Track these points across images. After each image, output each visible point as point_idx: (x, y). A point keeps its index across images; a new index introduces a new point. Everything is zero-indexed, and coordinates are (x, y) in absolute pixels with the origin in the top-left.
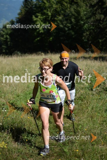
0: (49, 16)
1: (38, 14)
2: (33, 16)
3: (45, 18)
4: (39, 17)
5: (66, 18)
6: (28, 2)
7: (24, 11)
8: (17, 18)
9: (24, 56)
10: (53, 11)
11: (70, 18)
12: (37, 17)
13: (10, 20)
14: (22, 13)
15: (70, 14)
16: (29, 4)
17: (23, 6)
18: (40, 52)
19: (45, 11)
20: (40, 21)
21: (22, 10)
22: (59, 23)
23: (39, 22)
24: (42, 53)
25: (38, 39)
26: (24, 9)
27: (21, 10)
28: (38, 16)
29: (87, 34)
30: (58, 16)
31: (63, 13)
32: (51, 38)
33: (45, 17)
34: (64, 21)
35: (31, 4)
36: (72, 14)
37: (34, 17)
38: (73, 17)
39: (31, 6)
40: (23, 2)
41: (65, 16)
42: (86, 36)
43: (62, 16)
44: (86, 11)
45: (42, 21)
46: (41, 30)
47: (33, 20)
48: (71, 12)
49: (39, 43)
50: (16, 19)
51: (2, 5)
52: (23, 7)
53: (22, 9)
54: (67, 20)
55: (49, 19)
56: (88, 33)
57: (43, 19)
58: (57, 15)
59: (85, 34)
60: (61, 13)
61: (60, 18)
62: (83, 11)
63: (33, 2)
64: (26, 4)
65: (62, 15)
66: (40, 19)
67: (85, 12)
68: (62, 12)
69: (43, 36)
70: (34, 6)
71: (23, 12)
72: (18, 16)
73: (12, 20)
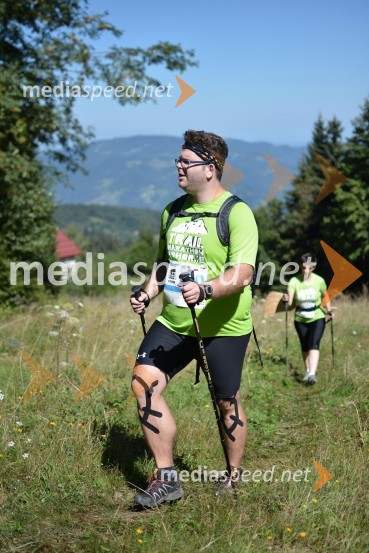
1: (353, 182)
4: (355, 190)
6: (324, 146)
7: (312, 172)
8: (289, 193)
12: (347, 189)
13: (270, 198)
14: (304, 177)
16: (328, 152)
17: (309, 157)
20: (358, 202)
21: (305, 168)
26: (310, 168)
27: (303, 171)
28: (352, 187)
35: (332, 152)
39: (332, 157)
40: (310, 148)
46: (360, 230)
51: (259, 159)
52: (308, 160)
53: (304, 165)
63: (339, 146)
64: (319, 151)
70: (342, 158)
71: (307, 174)
72: (291, 188)
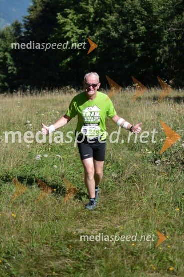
0: (90, 13)
2: (59, 14)
3: (82, 17)
5: (123, 18)
9: (36, 94)
10: (98, 3)
11: (132, 17)
15: (133, 11)
18: (68, 87)
19: (82, 4)
22: (109, 28)
23: (71, 25)
24: (71, 88)
25: (69, 59)
29: (164, 51)
30: (108, 13)
31: (118, 8)
32: (94, 59)
33: (81, 15)
34: (119, 25)
36: (136, 11)
37: (59, 16)
38: (138, 16)
41: (121, 13)
42: (162, 54)
43: (116, 14)
44: (164, 5)
45: (75, 24)
47: (59, 21)
48: (134, 6)
49: (70, 69)
50: (24, 20)
54: (125, 22)
55: (91, 20)
56: (166, 49)
57: (78, 20)
58: (106, 11)
59: (160, 51)
60: (115, 8)
61: (112, 18)
62: (157, 4)
65: (116, 11)
66: (71, 19)
67: (162, 7)
68: (116, 6)
69: (78, 53)
73: (17, 22)
